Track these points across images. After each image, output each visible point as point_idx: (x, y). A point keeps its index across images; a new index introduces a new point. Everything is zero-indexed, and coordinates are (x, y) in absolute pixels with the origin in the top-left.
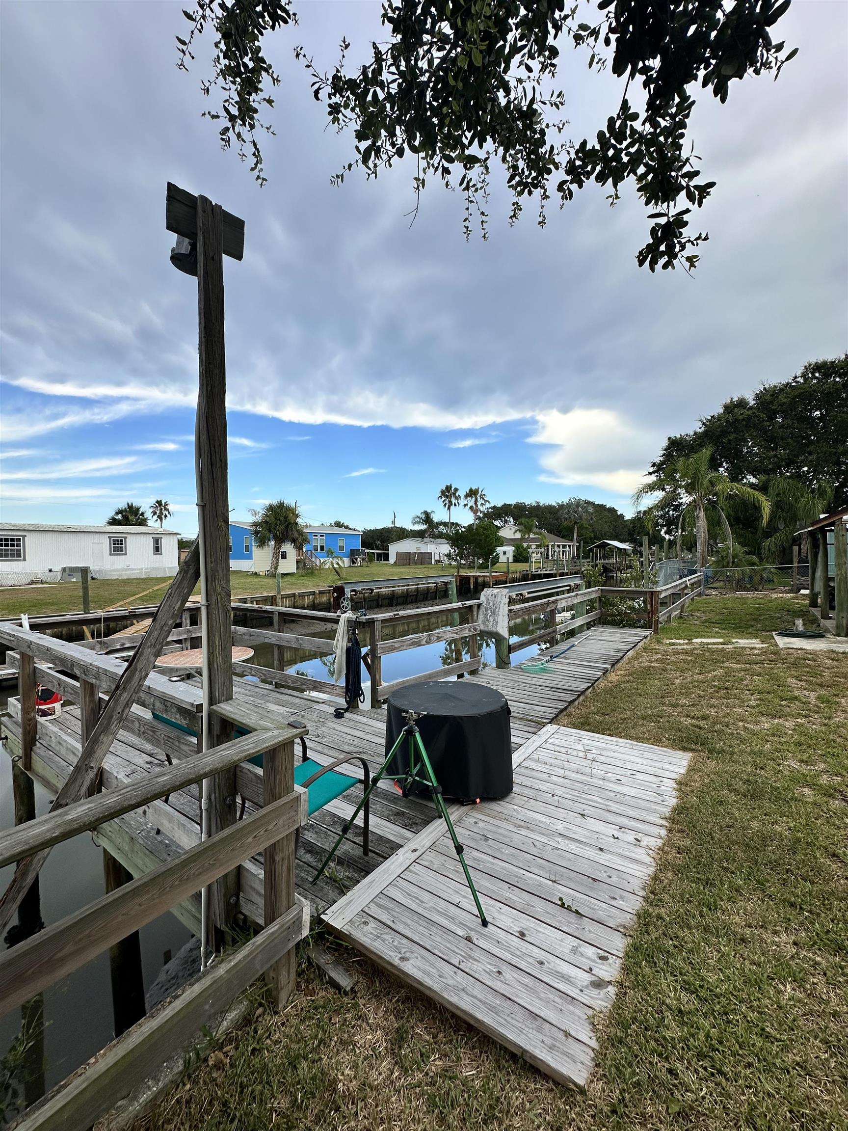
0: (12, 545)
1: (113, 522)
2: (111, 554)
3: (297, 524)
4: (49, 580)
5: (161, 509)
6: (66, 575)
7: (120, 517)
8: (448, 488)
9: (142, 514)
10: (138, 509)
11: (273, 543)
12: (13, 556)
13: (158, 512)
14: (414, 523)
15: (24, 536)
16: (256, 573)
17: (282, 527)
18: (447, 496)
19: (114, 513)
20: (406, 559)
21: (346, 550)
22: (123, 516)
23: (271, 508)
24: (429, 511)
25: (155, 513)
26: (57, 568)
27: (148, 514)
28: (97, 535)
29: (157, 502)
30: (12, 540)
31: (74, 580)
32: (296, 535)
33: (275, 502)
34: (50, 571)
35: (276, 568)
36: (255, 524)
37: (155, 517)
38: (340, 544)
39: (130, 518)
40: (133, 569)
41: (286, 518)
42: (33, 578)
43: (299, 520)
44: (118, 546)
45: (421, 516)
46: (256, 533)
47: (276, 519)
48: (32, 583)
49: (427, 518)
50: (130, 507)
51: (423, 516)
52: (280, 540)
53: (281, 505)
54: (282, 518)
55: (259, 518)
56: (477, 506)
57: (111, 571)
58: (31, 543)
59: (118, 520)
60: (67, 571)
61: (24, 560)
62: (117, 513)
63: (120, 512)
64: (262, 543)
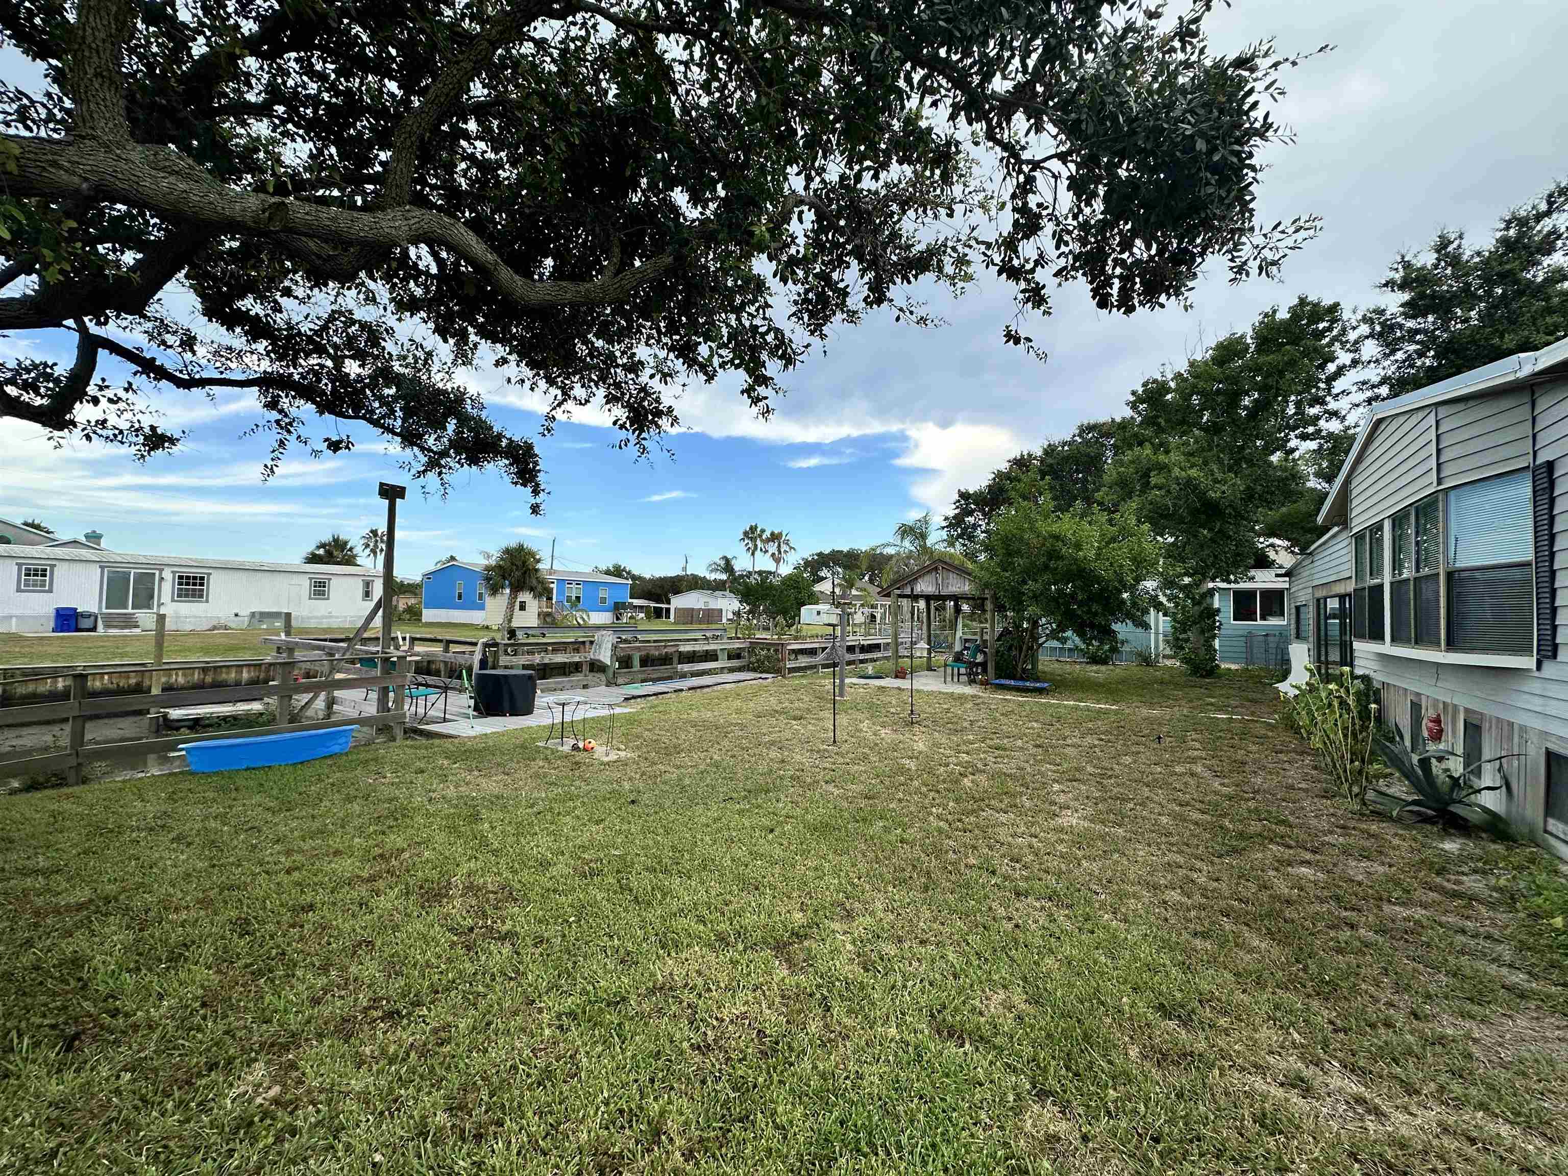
0: (195, 584)
1: (313, 559)
2: (310, 598)
3: (537, 570)
4: (233, 626)
5: (376, 541)
6: (255, 621)
7: (321, 552)
8: (753, 529)
9: (351, 549)
10: (346, 543)
11: (508, 591)
12: (194, 596)
13: (372, 545)
14: (712, 571)
15: (209, 574)
16: (487, 627)
17: (518, 574)
18: (751, 539)
19: (314, 547)
20: (688, 616)
21: (609, 603)
22: (326, 551)
23: (507, 551)
24: (729, 557)
25: (367, 546)
26: (245, 612)
27: (358, 550)
28: (294, 576)
29: (372, 531)
30: (195, 578)
31: (265, 626)
32: (534, 582)
33: (513, 544)
34: (236, 615)
35: (510, 621)
36: (488, 568)
37: (368, 551)
38: (602, 594)
39: (335, 553)
40: (337, 617)
41: (524, 563)
42: (215, 623)
43: (540, 566)
44: (320, 589)
45: (719, 562)
46: (488, 579)
47: (512, 564)
48: (214, 628)
49: (728, 567)
50: (336, 540)
51: (722, 563)
52: (517, 588)
53: (521, 548)
54: (519, 563)
55: (493, 562)
56: (780, 552)
57: (309, 618)
58: (217, 584)
59: (319, 556)
60: (257, 616)
61: (207, 601)
62: (318, 547)
63: (323, 546)
64: (495, 590)
